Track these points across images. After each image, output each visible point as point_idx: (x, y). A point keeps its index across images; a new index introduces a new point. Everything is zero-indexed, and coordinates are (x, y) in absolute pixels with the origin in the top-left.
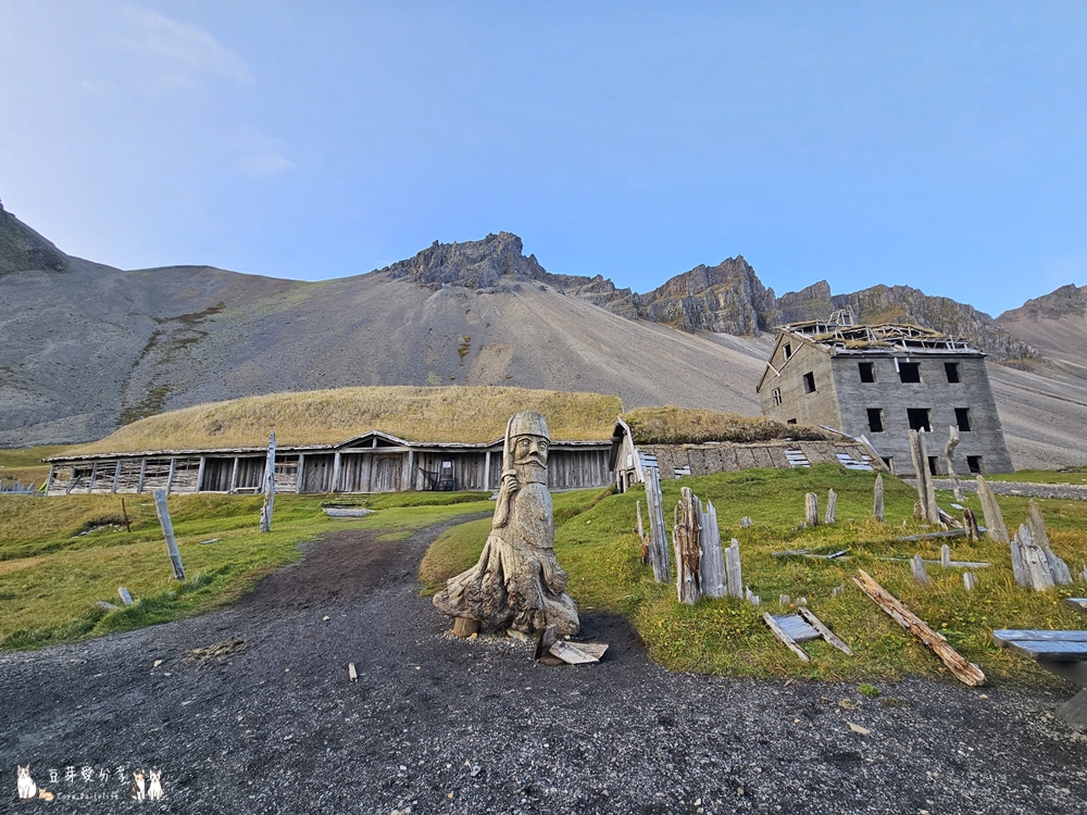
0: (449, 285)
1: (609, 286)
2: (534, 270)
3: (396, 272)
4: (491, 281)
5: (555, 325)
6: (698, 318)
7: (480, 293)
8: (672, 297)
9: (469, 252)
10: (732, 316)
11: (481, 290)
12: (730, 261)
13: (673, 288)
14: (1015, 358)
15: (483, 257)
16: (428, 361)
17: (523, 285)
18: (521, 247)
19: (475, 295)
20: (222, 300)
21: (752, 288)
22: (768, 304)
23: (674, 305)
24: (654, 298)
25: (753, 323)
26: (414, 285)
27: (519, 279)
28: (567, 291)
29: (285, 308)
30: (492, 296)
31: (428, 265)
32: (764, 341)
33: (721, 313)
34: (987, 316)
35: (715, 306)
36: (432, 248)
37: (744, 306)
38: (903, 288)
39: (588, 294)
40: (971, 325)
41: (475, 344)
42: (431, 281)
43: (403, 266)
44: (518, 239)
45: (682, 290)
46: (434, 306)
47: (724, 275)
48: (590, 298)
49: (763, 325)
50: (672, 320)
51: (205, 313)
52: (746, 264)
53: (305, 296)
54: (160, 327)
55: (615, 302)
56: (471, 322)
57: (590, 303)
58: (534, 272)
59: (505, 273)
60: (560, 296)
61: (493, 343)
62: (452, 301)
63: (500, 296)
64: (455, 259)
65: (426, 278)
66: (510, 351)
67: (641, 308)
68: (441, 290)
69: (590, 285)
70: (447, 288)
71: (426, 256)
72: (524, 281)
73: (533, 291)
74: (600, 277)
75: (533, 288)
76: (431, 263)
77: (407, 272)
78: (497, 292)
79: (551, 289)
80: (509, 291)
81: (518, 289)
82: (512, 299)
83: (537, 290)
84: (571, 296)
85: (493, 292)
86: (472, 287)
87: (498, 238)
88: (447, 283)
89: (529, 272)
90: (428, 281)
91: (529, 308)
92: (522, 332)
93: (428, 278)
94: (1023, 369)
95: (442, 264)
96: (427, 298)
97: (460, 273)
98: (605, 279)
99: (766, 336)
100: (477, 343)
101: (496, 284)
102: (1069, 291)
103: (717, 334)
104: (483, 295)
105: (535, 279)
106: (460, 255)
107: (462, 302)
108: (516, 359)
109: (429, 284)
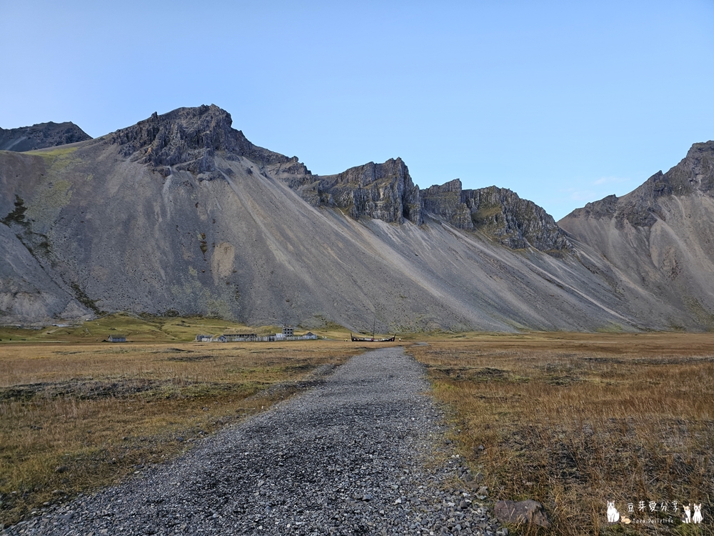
0: (175, 169)
1: (303, 170)
2: (242, 145)
3: (126, 149)
4: (209, 166)
5: (259, 221)
6: (364, 206)
7: (201, 180)
8: (348, 185)
10: (386, 207)
12: (391, 161)
13: (350, 177)
14: (558, 248)
17: (233, 165)
18: (231, 121)
19: (197, 183)
20: (14, 193)
21: (405, 184)
22: (414, 197)
23: (348, 194)
24: (337, 182)
25: (399, 214)
26: (145, 168)
27: (229, 158)
28: (269, 168)
29: (64, 201)
30: (211, 183)
31: (151, 140)
32: (404, 229)
33: (380, 203)
34: (550, 217)
35: (377, 198)
36: (152, 118)
37: (395, 200)
38: (507, 191)
39: (286, 175)
40: (538, 223)
42: (160, 164)
44: (228, 116)
45: (356, 180)
46: (171, 198)
47: (386, 171)
48: (286, 180)
49: (406, 214)
50: (345, 206)
51: (19, 211)
52: (403, 163)
53: (67, 183)
55: (306, 186)
56: (201, 217)
57: (285, 186)
58: (242, 148)
59: (217, 148)
60: (262, 180)
61: (222, 242)
62: (182, 190)
63: (218, 182)
64: (177, 142)
65: (155, 161)
67: (324, 196)
68: (170, 177)
69: (288, 165)
70: (174, 173)
71: (148, 131)
72: (233, 160)
73: (241, 174)
74: (296, 158)
75: (241, 170)
76: (156, 142)
77: (135, 149)
78: (214, 178)
79: (255, 170)
80: (224, 178)
81: (229, 172)
82: (227, 188)
83: (245, 174)
84: (272, 175)
85: (211, 179)
86: (193, 172)
87: (210, 112)
88: (172, 165)
89: (237, 149)
90: (157, 165)
91: (241, 200)
92: (238, 229)
93: (157, 161)
94: (558, 256)
95: (166, 145)
96: (162, 187)
97: (182, 157)
98: (300, 162)
99: (407, 224)
100: (210, 240)
101: (213, 169)
102: (611, 199)
103: (374, 220)
104: (204, 182)
105: (242, 155)
106: (182, 138)
107: (190, 192)
108: (237, 257)
109: (159, 168)
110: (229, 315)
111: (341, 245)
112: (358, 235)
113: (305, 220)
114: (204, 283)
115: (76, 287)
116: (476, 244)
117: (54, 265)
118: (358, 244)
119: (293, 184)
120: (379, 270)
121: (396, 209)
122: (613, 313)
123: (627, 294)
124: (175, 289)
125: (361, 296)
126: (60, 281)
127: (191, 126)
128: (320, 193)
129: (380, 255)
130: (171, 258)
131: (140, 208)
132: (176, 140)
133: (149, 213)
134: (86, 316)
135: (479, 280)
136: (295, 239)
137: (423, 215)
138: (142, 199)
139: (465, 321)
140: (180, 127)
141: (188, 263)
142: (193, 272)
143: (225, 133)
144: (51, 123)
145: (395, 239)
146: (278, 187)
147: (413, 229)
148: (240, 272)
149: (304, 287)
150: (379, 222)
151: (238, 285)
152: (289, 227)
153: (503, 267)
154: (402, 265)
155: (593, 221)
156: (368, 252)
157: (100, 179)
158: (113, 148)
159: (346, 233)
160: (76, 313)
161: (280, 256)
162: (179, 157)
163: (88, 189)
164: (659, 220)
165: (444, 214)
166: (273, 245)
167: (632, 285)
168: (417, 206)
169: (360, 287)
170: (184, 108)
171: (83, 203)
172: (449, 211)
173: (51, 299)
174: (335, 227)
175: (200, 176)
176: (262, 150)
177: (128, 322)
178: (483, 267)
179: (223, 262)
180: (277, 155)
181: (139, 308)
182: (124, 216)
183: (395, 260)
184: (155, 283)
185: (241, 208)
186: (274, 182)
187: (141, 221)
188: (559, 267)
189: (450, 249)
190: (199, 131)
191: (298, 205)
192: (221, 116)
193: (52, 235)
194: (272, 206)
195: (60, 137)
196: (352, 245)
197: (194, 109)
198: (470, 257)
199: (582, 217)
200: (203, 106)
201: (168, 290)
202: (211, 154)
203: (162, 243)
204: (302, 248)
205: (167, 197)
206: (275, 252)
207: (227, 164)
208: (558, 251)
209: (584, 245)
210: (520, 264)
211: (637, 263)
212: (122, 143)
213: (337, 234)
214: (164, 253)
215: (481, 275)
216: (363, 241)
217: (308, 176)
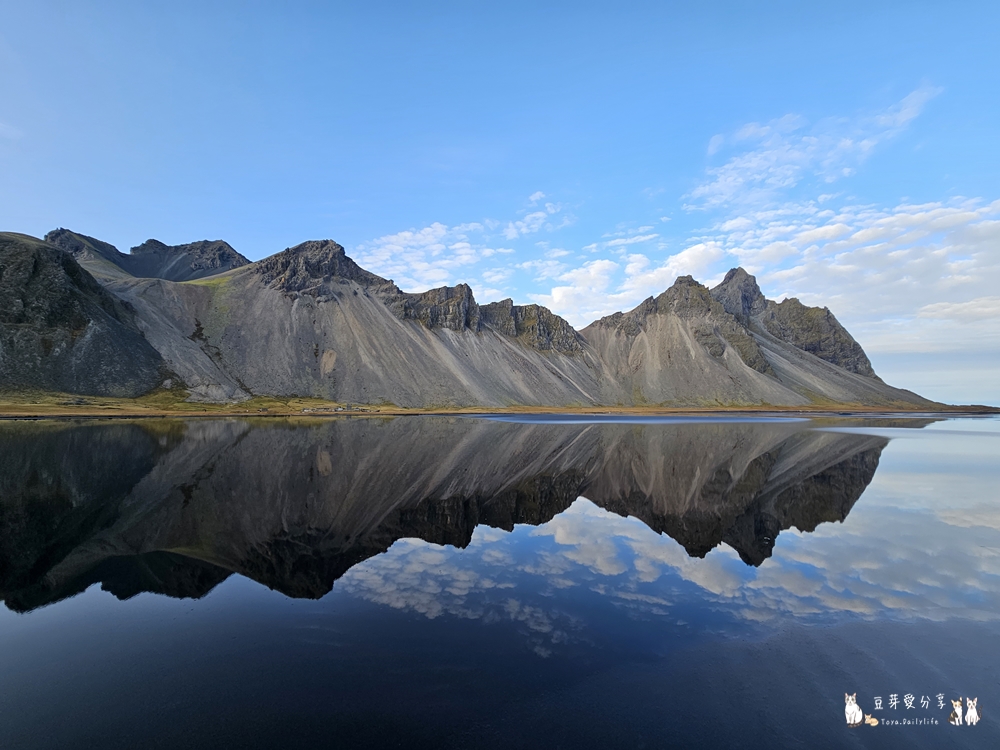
0: (301, 294)
1: (396, 290)
5: (356, 333)
6: (437, 319)
7: (319, 302)
8: (428, 302)
9: (309, 254)
10: (453, 320)
12: (460, 285)
13: (430, 296)
17: (343, 289)
19: (316, 304)
21: (468, 302)
22: (475, 312)
23: (427, 309)
24: (420, 299)
25: (462, 325)
26: (279, 293)
27: (341, 283)
28: (372, 288)
30: (326, 304)
31: (284, 271)
32: (464, 336)
33: (449, 317)
35: (447, 312)
36: (286, 253)
37: (460, 314)
38: (544, 308)
39: (383, 294)
40: (561, 332)
43: (268, 269)
44: (342, 249)
45: (434, 299)
47: (456, 293)
49: (467, 324)
50: (423, 319)
52: (468, 287)
53: (227, 308)
55: (397, 303)
56: (317, 331)
57: (381, 304)
59: (333, 274)
60: (365, 300)
61: (328, 349)
62: (305, 311)
63: (331, 303)
67: (409, 311)
68: (297, 300)
69: (386, 286)
70: (300, 297)
71: (282, 264)
72: (344, 284)
73: (349, 295)
74: (392, 281)
75: (349, 292)
76: (288, 273)
77: (272, 277)
78: (329, 300)
79: (360, 292)
80: (336, 300)
81: (340, 295)
82: (337, 308)
83: (351, 294)
84: (373, 295)
85: (326, 301)
86: (313, 296)
87: (329, 246)
88: (299, 291)
89: (349, 274)
90: (288, 291)
91: (345, 317)
92: (340, 339)
93: (288, 288)
94: (570, 356)
95: (294, 276)
96: (291, 309)
97: (306, 284)
98: (395, 284)
99: (468, 331)
100: (321, 348)
101: (328, 293)
102: (619, 315)
103: (444, 329)
104: (321, 303)
105: (352, 278)
106: (306, 270)
107: (310, 312)
108: (337, 360)
109: (290, 293)
110: (327, 397)
111: (411, 350)
112: (427, 341)
113: (389, 331)
114: (315, 377)
115: (239, 381)
116: (514, 347)
117: (225, 367)
118: (425, 348)
119: (388, 301)
120: (433, 368)
121: (460, 321)
122: (586, 395)
123: (604, 383)
124: (297, 381)
125: (414, 386)
126: (229, 377)
127: (314, 256)
128: (406, 308)
129: (438, 356)
130: (295, 360)
131: (276, 326)
132: (302, 272)
133: (282, 329)
134: (246, 398)
135: (504, 373)
136: (379, 346)
137: (480, 325)
138: (278, 318)
139: (475, 401)
140: (306, 258)
141: (306, 364)
142: (308, 369)
143: (339, 262)
144: (206, 242)
145: (455, 344)
146: (376, 305)
147: (471, 337)
148: (338, 370)
149: (377, 379)
150: (447, 330)
151: (335, 379)
152: (376, 337)
153: (526, 364)
154: (451, 363)
155: (603, 330)
156: (431, 355)
157: (249, 304)
158: (257, 277)
159: (418, 341)
160: (241, 396)
161: (365, 359)
162: (304, 284)
163: (241, 312)
164: (643, 331)
165: (497, 324)
166: (361, 352)
167: (609, 377)
168: (476, 319)
169: (415, 380)
170: (310, 242)
171: (239, 324)
172: (500, 322)
173: (226, 388)
174: (411, 336)
175: (318, 298)
176: (368, 273)
177: (269, 401)
178: (511, 364)
179: (328, 363)
180: (378, 278)
181: (275, 393)
182: (265, 332)
183: (448, 360)
184: (284, 377)
185: (345, 323)
186: (373, 301)
187: (277, 335)
188: (567, 364)
189: (493, 351)
190: (320, 262)
191: (388, 318)
192: (337, 250)
193: (222, 347)
194: (367, 322)
195: (214, 254)
196: (420, 349)
197: (317, 242)
198: (504, 357)
199: (597, 327)
201: (292, 381)
202: (327, 280)
203: (290, 351)
204: (382, 352)
205: (295, 316)
206: (363, 357)
207: (339, 288)
208: (571, 353)
209: (592, 348)
210: (540, 362)
211: (618, 362)
212: (264, 273)
213: (411, 341)
214: (291, 358)
215: (508, 369)
216: (429, 346)
217: (399, 295)
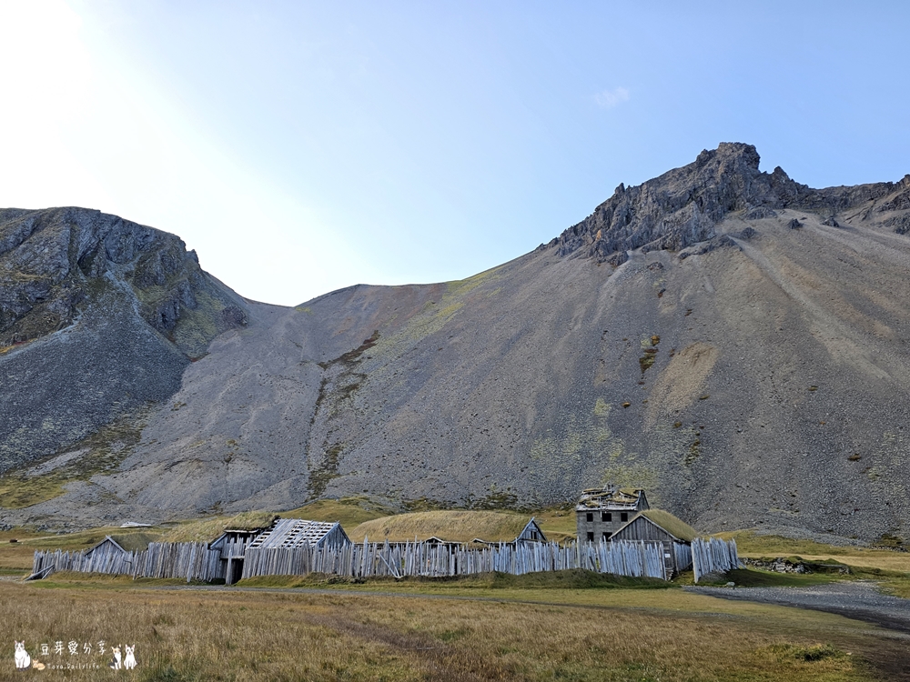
0: (638, 251)
2: (784, 191)
3: (567, 245)
4: (703, 232)
5: (800, 295)
7: (684, 256)
9: (671, 188)
11: (686, 250)
15: (692, 194)
16: (598, 382)
17: (759, 225)
18: (757, 160)
19: (676, 262)
20: (376, 328)
26: (588, 262)
27: (753, 216)
29: (437, 328)
30: (705, 256)
31: (609, 224)
36: (616, 197)
39: (887, 215)
41: (664, 348)
42: (611, 250)
43: (576, 232)
46: (614, 292)
48: (890, 222)
51: (362, 348)
53: (458, 305)
54: (325, 374)
56: (665, 311)
57: (886, 233)
59: (731, 208)
61: (690, 343)
62: (641, 279)
64: (646, 211)
65: (606, 248)
66: (714, 354)
68: (625, 264)
71: (605, 212)
72: (762, 216)
73: (775, 232)
75: (776, 227)
77: (582, 243)
78: (712, 248)
79: (812, 222)
80: (733, 243)
81: (748, 234)
82: (736, 258)
83: (784, 230)
84: (854, 223)
85: (705, 251)
86: (672, 248)
87: (718, 156)
88: (635, 248)
89: (773, 199)
90: (609, 252)
95: (628, 222)
96: (605, 281)
97: (654, 231)
100: (666, 346)
101: (712, 235)
104: (689, 258)
105: (785, 206)
107: (653, 278)
108: (719, 369)
109: (610, 257)
132: (646, 208)
138: (560, 303)
143: (745, 179)
146: (869, 237)
151: (702, 427)
162: (648, 233)
176: (830, 190)
185: (759, 280)
186: (857, 233)
192: (736, 155)
200: (705, 152)
202: (715, 217)
205: (608, 292)
207: (748, 225)
